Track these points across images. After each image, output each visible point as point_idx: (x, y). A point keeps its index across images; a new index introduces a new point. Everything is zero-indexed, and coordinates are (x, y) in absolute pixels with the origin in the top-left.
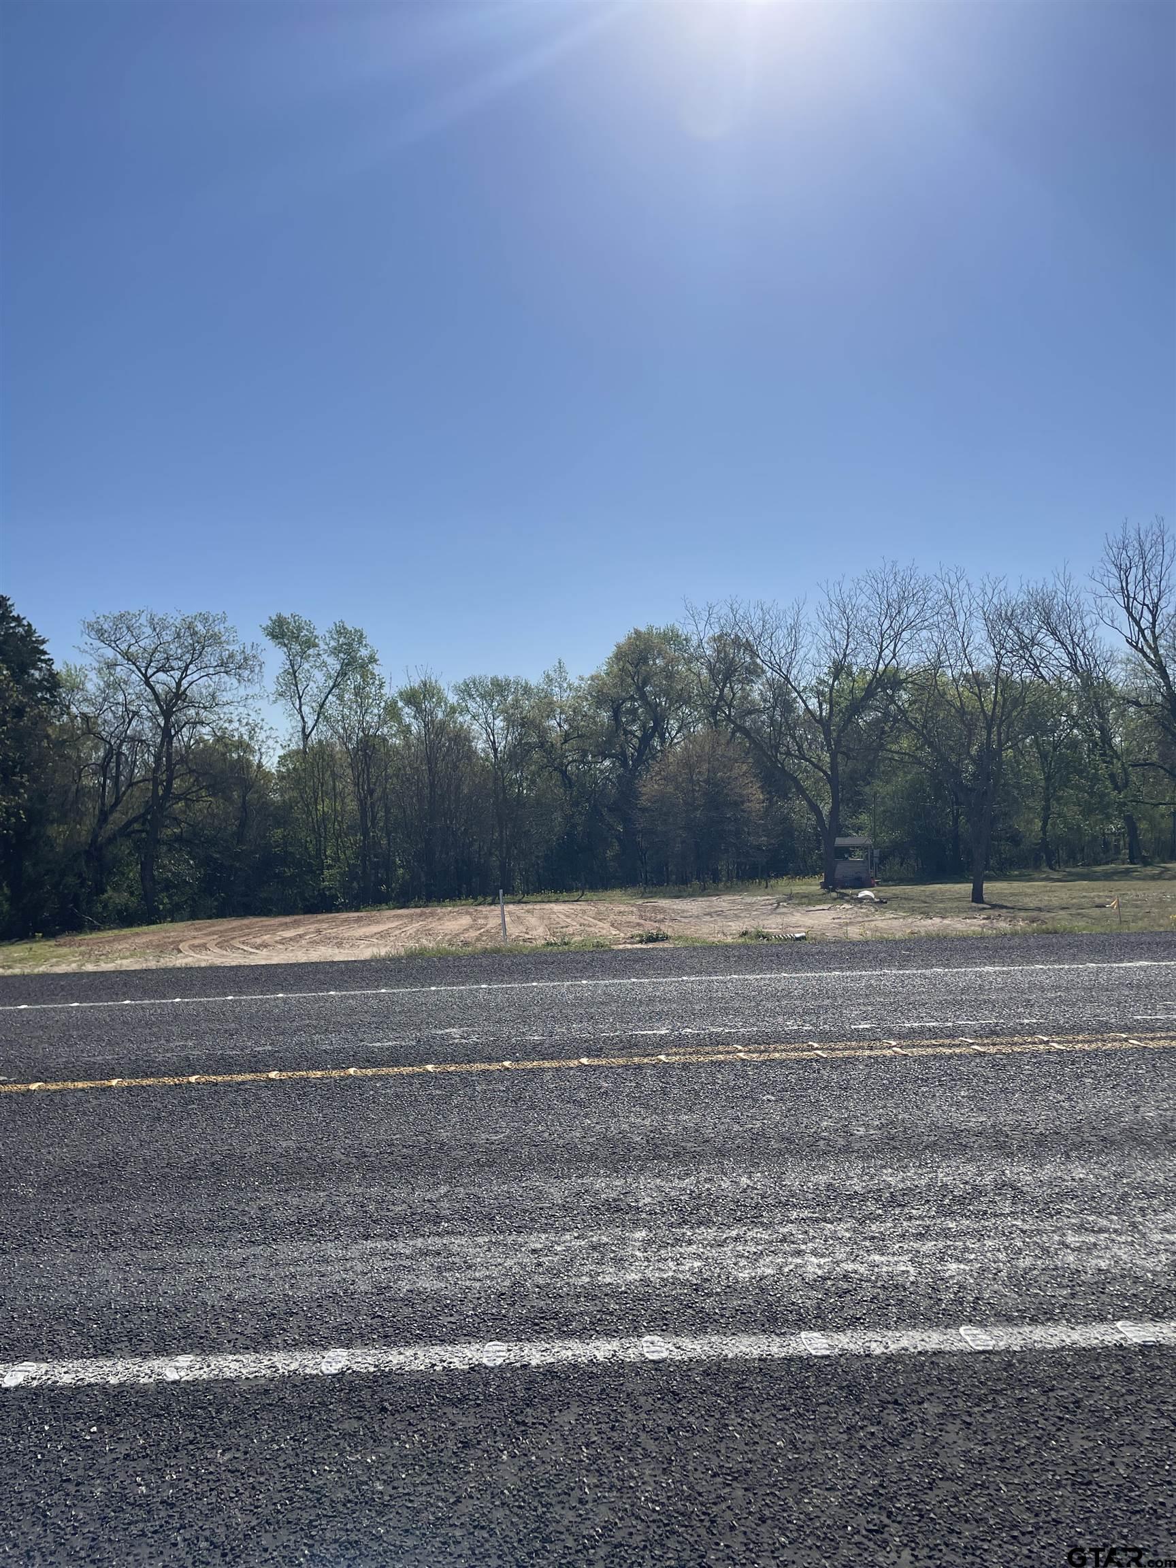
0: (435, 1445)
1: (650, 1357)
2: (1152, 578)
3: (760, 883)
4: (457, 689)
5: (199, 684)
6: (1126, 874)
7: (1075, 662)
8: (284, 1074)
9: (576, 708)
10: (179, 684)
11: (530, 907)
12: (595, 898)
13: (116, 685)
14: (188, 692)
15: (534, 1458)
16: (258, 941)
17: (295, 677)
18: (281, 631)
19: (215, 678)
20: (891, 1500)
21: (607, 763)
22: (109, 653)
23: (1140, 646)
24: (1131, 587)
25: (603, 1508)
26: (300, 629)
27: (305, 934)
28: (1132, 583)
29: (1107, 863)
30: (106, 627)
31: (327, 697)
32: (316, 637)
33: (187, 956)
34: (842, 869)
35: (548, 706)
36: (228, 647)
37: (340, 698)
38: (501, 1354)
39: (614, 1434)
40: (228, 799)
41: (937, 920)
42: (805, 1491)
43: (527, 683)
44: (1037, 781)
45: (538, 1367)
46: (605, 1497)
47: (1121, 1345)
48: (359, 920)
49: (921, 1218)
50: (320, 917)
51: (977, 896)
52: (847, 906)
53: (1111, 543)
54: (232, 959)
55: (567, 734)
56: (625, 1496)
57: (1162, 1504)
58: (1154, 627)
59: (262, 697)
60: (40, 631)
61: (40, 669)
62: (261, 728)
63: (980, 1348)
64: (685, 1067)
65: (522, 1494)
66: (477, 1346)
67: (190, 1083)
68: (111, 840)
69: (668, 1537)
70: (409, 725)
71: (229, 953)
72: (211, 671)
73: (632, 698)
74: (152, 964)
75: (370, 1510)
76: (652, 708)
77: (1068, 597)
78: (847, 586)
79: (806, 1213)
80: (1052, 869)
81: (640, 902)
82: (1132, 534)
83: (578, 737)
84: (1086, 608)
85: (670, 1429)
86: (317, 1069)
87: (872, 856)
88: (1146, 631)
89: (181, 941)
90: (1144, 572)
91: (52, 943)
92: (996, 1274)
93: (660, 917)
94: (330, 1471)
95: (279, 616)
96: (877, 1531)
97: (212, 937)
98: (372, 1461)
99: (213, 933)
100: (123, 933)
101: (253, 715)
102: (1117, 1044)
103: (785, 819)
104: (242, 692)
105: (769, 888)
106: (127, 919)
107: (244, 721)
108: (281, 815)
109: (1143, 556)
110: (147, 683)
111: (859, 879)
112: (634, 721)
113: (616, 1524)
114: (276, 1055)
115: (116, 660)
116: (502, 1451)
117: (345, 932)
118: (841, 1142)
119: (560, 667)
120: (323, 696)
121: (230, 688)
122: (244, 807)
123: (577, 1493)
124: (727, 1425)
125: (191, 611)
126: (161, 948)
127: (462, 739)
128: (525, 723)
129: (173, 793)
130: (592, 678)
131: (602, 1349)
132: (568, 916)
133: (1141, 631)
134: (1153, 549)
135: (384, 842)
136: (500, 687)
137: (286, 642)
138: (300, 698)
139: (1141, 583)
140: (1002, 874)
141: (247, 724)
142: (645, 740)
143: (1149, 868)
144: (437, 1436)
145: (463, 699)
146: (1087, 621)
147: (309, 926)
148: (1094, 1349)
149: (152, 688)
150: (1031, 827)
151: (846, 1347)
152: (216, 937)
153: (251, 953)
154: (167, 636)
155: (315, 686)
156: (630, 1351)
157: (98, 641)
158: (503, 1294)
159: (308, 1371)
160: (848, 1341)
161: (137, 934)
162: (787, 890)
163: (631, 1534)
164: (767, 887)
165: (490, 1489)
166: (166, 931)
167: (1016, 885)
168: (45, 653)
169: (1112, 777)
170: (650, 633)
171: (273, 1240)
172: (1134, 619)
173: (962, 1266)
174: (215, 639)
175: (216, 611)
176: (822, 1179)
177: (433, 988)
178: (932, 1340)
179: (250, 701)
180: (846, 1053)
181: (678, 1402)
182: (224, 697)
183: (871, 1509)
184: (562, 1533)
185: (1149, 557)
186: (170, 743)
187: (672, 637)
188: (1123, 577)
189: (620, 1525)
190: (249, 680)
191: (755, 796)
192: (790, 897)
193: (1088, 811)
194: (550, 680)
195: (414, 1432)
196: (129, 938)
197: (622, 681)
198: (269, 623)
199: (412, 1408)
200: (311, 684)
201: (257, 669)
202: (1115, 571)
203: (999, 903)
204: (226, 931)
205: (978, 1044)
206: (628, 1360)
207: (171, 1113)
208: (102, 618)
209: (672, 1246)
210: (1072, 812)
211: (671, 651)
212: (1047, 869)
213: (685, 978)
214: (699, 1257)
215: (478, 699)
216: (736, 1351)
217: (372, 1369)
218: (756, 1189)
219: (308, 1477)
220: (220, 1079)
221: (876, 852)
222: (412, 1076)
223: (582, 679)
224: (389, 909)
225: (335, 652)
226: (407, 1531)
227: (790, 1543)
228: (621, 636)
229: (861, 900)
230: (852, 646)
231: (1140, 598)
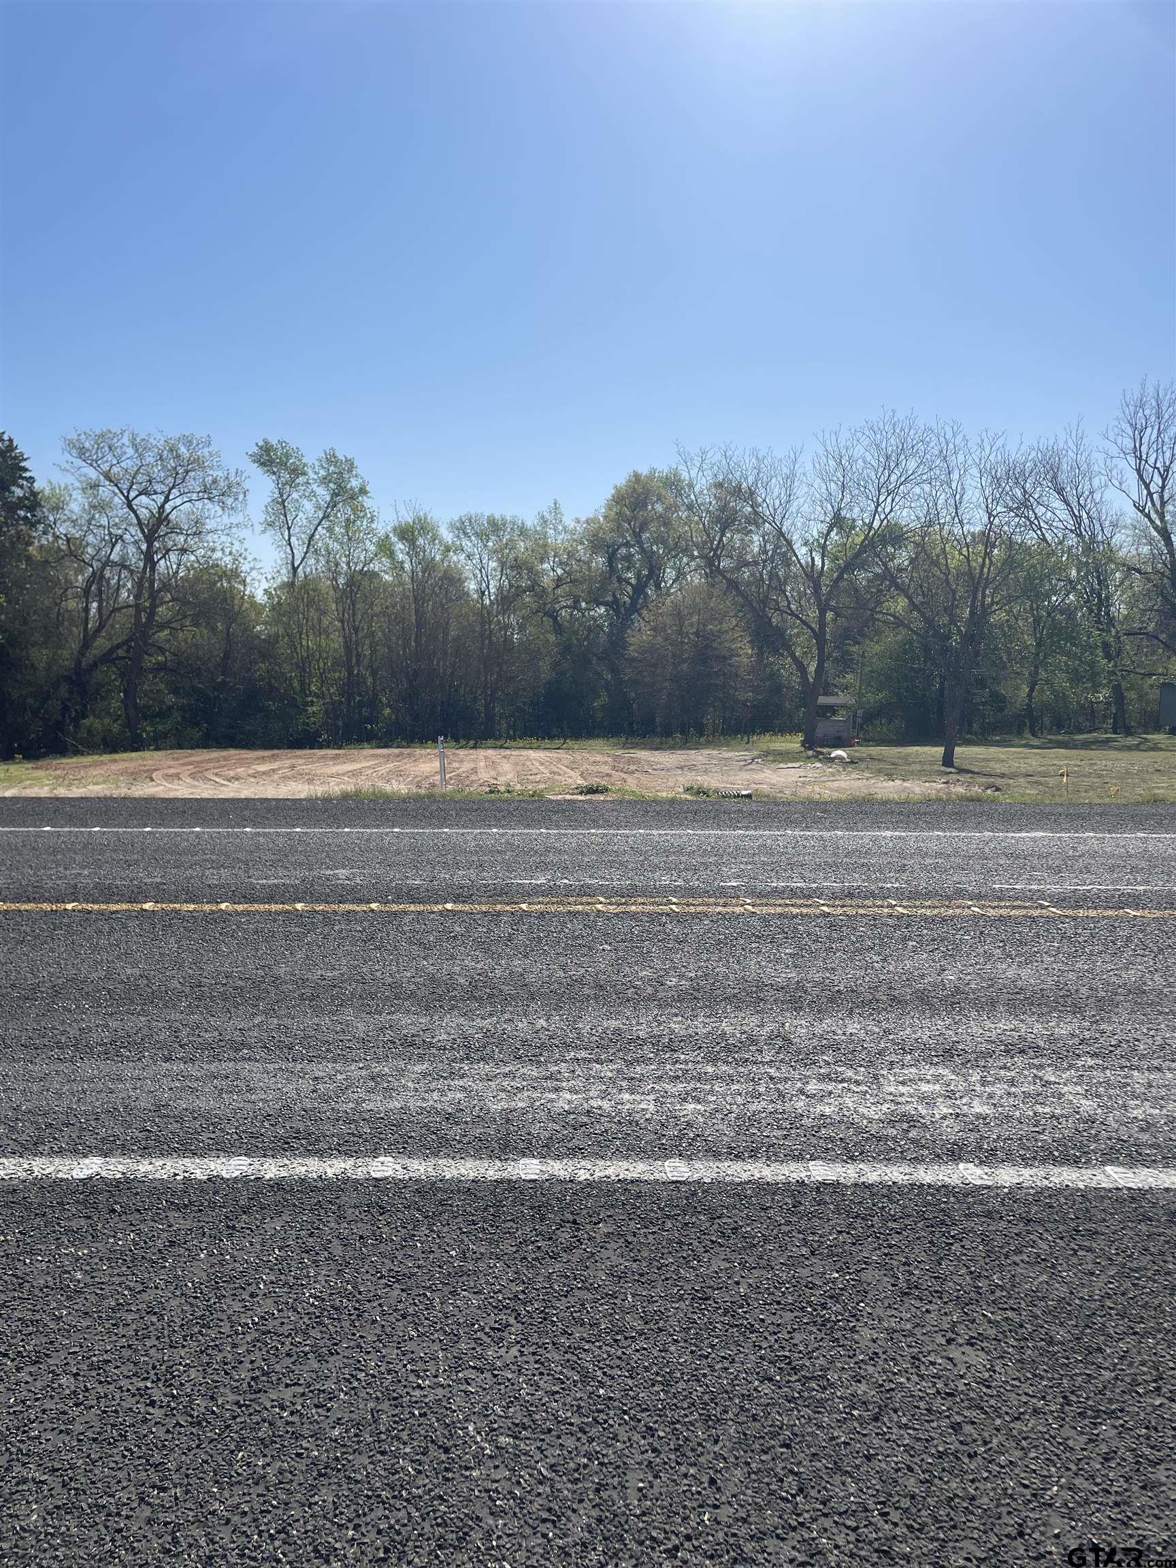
0: (145, 1243)
1: (374, 1175)
2: (1166, 439)
3: (742, 738)
4: (452, 526)
5: (181, 509)
6: (1104, 744)
7: (1080, 525)
8: (159, 905)
9: (569, 552)
10: (162, 507)
11: (508, 752)
12: (576, 746)
13: (101, 507)
14: (172, 517)
15: (228, 1257)
16: (232, 773)
17: (284, 507)
18: (268, 458)
19: (199, 505)
20: (525, 1304)
21: (602, 610)
22: (93, 474)
23: (1147, 511)
24: (1144, 449)
25: (269, 1301)
26: (288, 456)
27: (279, 769)
28: (1146, 444)
29: (1090, 732)
30: (87, 445)
31: (316, 529)
32: (305, 465)
33: (159, 785)
34: (823, 728)
35: (542, 550)
36: (211, 472)
37: (330, 530)
38: (241, 1167)
39: (310, 1240)
40: (214, 629)
41: (898, 782)
42: (454, 1293)
43: (523, 524)
44: (1027, 647)
45: (271, 1180)
46: (275, 1292)
47: (803, 1182)
48: (336, 757)
49: (686, 1062)
50: (299, 752)
51: (948, 760)
52: (818, 765)
53: (1128, 400)
54: (203, 791)
55: (559, 579)
56: (293, 1292)
57: (763, 1320)
58: (1162, 491)
59: (246, 526)
60: (22, 447)
61: (21, 487)
62: (245, 559)
63: (674, 1179)
64: (542, 915)
65: (203, 1286)
66: (224, 1160)
67: (65, 910)
68: (94, 665)
69: (313, 1327)
70: (402, 562)
71: (201, 783)
72: (194, 496)
73: (627, 545)
74: (123, 791)
75: (62, 1295)
76: (648, 556)
77: (1079, 456)
78: (844, 436)
79: (583, 1054)
80: (1033, 735)
81: (619, 752)
82: (1151, 391)
83: (571, 582)
84: (1096, 468)
85: (361, 1237)
86: (193, 902)
87: (855, 716)
88: (1155, 496)
89: (156, 770)
90: (1159, 433)
91: (30, 765)
92: (726, 1115)
93: (633, 768)
94: (42, 1261)
95: (266, 442)
96: (499, 1330)
97: (187, 768)
98: (84, 1254)
99: (190, 764)
100: (101, 758)
101: (237, 546)
102: (958, 911)
103: (772, 675)
104: (226, 520)
105: (751, 743)
106: (112, 745)
107: (227, 551)
108: (266, 649)
109: (1159, 416)
110: (130, 506)
111: (839, 738)
112: (628, 569)
113: (274, 1314)
114: (161, 887)
115: (99, 481)
116: (202, 1250)
117: (318, 768)
118: (650, 990)
119: (556, 507)
120: (313, 527)
121: (214, 515)
122: (228, 637)
123: (252, 1289)
124: (414, 1235)
125: (173, 433)
126: (135, 776)
127: (452, 580)
128: (518, 566)
129: (157, 621)
130: (587, 522)
131: (334, 1167)
132: (542, 764)
133: (1150, 494)
134: (1171, 409)
135: (370, 680)
136: (496, 526)
137: (275, 469)
138: (289, 528)
139: (1155, 445)
140: (983, 737)
141: (230, 553)
142: (639, 589)
143: (1129, 739)
144: (150, 1235)
145: (458, 537)
146: (1096, 482)
147: (285, 761)
148: (778, 1183)
149: (134, 512)
150: (1019, 693)
151: (556, 1173)
152: (191, 767)
153: (222, 785)
154: (149, 458)
155: (304, 517)
156: (360, 1169)
157: (79, 460)
158: (269, 1116)
159: (60, 1175)
160: (559, 1168)
161: (115, 761)
162: (764, 747)
163: (283, 1323)
164: (748, 743)
165: (176, 1282)
166: (144, 759)
167: (993, 750)
168: (26, 470)
169: (1106, 645)
170: (651, 477)
171: (81, 1058)
172: (1144, 483)
173: (699, 1107)
174: (197, 463)
175: (200, 434)
176: (614, 1024)
177: (346, 830)
178: (636, 1169)
179: (234, 530)
180: (700, 909)
181: (381, 1214)
182: (210, 525)
183: (505, 1311)
184: (222, 1321)
185: (1166, 416)
186: (153, 569)
187: (673, 483)
188: (1138, 437)
189: (276, 1316)
190: (232, 508)
191: (744, 651)
192: (767, 753)
193: (1076, 677)
194: (544, 522)
195: (132, 1231)
196: (106, 764)
197: (619, 526)
198: (256, 450)
199: (139, 1211)
200: (301, 514)
201: (241, 497)
202: (1129, 431)
203: (969, 767)
204: (202, 762)
205: (828, 906)
206: (354, 1177)
207: (37, 937)
208: (83, 436)
209: (445, 1078)
210: (1062, 681)
211: (670, 496)
212: (1029, 736)
213: (593, 831)
214: (464, 1089)
215: (473, 538)
216: (455, 1173)
217: (119, 1176)
218: (548, 1030)
219: (19, 1265)
220: (96, 907)
221: (860, 712)
222: (278, 913)
223: (579, 522)
224: (372, 748)
225: (325, 481)
226: (87, 1313)
227: (418, 1336)
228: (621, 479)
229: (832, 760)
230: (847, 498)
231: (1151, 461)
